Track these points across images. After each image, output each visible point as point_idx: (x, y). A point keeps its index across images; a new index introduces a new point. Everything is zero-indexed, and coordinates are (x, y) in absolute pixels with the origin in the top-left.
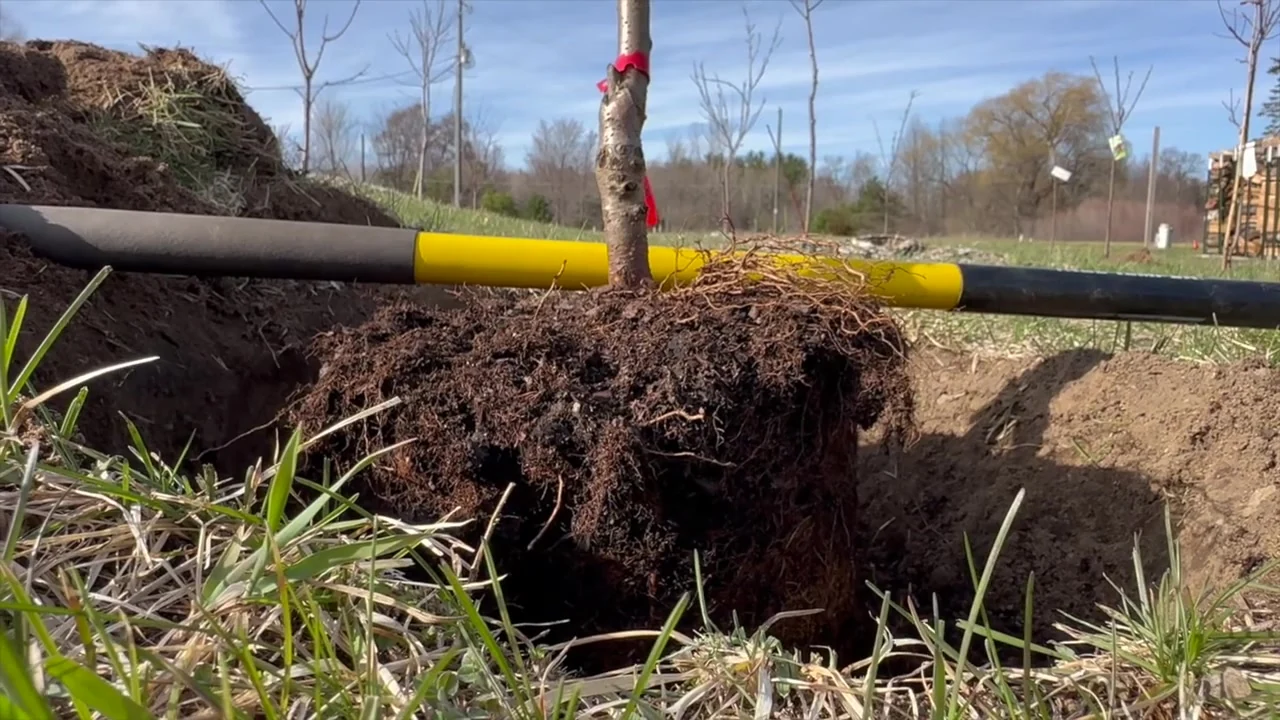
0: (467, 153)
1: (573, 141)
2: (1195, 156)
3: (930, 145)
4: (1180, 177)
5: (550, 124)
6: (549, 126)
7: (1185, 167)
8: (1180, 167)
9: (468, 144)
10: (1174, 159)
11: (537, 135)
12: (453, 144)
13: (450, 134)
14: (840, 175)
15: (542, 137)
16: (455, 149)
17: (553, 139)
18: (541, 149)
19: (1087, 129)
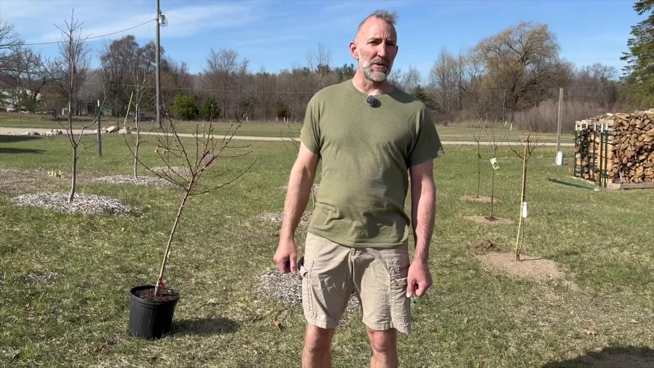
0: (165, 67)
1: (232, 62)
2: (612, 68)
3: (452, 64)
4: (604, 80)
5: (217, 52)
6: (216, 53)
7: (606, 74)
8: (603, 74)
9: (165, 62)
10: (599, 70)
11: (209, 58)
12: (154, 62)
13: (153, 56)
14: (399, 80)
15: (212, 60)
16: (156, 65)
17: (219, 61)
18: (212, 67)
19: (545, 55)
